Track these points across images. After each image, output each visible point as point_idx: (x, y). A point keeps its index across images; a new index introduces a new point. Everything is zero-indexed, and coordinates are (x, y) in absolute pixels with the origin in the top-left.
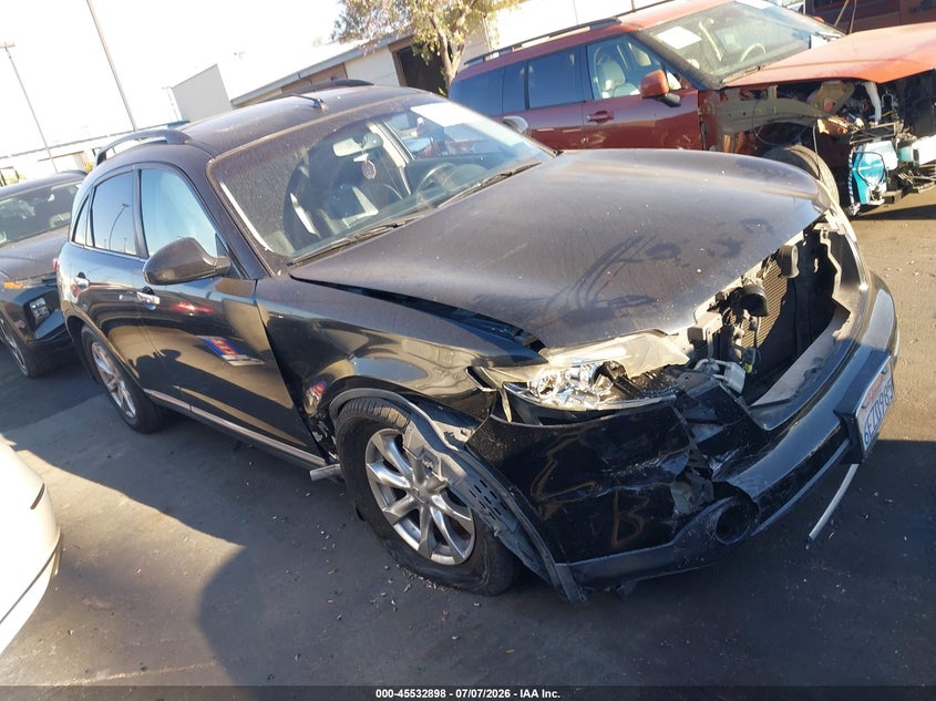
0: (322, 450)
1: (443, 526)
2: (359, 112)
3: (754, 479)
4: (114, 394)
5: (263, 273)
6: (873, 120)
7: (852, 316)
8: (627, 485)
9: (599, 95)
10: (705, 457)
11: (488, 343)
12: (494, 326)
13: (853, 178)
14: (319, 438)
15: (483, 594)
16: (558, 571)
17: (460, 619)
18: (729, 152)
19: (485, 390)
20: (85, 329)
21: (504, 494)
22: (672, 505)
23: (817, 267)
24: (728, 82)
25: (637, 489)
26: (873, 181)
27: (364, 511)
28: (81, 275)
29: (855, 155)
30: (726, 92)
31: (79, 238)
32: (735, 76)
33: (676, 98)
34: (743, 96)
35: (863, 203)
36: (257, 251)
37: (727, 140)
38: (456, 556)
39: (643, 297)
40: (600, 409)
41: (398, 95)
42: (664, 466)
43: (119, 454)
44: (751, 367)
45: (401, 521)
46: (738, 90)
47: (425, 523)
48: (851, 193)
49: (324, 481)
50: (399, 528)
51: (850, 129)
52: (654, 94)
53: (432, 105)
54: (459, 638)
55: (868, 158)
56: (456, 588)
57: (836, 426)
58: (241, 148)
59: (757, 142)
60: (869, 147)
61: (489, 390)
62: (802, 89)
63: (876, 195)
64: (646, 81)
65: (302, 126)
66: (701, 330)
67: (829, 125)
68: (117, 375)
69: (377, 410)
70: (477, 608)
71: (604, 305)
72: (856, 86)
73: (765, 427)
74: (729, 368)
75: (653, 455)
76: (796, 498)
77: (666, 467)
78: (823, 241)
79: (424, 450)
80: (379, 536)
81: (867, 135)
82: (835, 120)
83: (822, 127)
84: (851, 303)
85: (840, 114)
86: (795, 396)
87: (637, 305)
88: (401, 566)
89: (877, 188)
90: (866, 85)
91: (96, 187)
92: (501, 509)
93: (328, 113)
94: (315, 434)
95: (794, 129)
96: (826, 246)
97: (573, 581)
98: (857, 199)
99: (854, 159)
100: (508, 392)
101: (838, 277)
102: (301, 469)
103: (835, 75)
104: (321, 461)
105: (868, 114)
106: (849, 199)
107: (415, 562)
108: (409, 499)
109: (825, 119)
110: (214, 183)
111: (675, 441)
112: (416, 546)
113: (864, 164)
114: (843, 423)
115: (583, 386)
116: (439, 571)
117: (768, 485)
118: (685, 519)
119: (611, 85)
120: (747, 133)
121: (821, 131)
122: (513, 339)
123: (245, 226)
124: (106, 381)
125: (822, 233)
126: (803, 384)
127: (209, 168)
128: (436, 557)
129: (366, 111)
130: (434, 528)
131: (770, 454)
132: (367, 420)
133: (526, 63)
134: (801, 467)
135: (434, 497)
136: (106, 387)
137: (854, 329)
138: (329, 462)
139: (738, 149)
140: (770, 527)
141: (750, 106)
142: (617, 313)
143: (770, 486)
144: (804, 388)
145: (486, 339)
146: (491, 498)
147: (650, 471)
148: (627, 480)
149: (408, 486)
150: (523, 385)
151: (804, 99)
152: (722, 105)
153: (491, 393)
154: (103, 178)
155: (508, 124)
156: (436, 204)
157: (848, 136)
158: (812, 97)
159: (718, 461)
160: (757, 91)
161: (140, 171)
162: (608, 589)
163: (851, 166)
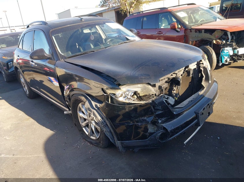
0: (68, 107)
1: (93, 129)
2: (92, 22)
3: (170, 126)
4: (24, 88)
5: (59, 59)
6: (228, 42)
7: (205, 89)
8: (137, 123)
9: (160, 27)
10: (157, 118)
11: (107, 83)
12: (110, 79)
13: (221, 56)
14: (67, 103)
15: (101, 148)
16: (118, 143)
17: (93, 153)
18: (191, 45)
19: (105, 94)
20: (18, 70)
21: (107, 121)
22: (148, 130)
23: (200, 76)
24: (193, 27)
25: (139, 124)
26: (226, 57)
27: (76, 123)
28: (18, 56)
29: (222, 50)
30: (192, 30)
31: (20, 47)
32: (195, 26)
33: (179, 30)
34: (196, 32)
35: (223, 63)
36: (58, 54)
37: (191, 42)
38: (96, 137)
39: (147, 74)
40: (132, 103)
41: (103, 20)
42: (147, 119)
43: (23, 103)
44: (177, 99)
45: (85, 127)
46: (195, 30)
47: (90, 128)
48: (220, 60)
49: (67, 115)
50: (84, 129)
51: (221, 43)
52: (173, 28)
53: (111, 23)
54: (92, 158)
55: (225, 51)
56: (95, 145)
57: (194, 115)
58: (59, 28)
59: (198, 44)
60: (226, 48)
61: (106, 95)
62: (211, 31)
63: (226, 61)
64: (172, 25)
65: (76, 24)
66: (162, 87)
67: (217, 42)
68: (25, 83)
69: (79, 97)
70: (98, 151)
71: (137, 75)
72: (225, 32)
73: (174, 113)
74: (169, 98)
75: (144, 116)
76: (180, 132)
77: (147, 120)
78: (201, 69)
79: (89, 108)
80: (79, 130)
81: (226, 45)
82: (218, 40)
83: (214, 42)
84: (206, 85)
85: (219, 39)
86: (185, 107)
87: (145, 76)
88: (83, 139)
89: (227, 59)
90: (227, 32)
91: (25, 34)
92: (106, 126)
93: (84, 22)
94: (66, 102)
95: (208, 41)
96: (202, 70)
97: (121, 146)
98: (221, 62)
99: (222, 51)
100: (111, 96)
101: (204, 78)
102: (62, 111)
103: (219, 29)
104: (68, 110)
105: (227, 40)
106: (219, 61)
107: (86, 138)
108: (87, 121)
109: (215, 40)
110: (51, 36)
111: (150, 113)
112: (87, 133)
113: (224, 53)
114: (196, 115)
115: (129, 97)
116: (92, 141)
117: (173, 128)
118: (151, 134)
119: (164, 25)
120: (196, 41)
121: (214, 43)
122: (113, 82)
123: (56, 47)
124: (22, 84)
125: (201, 67)
126: (188, 104)
127: (50, 32)
128: (92, 137)
129: (93, 22)
130: (92, 129)
131: (175, 120)
132: (77, 99)
133: (143, 17)
134: (183, 125)
135: (92, 121)
136: (23, 86)
137: (205, 92)
138: (69, 110)
139: (194, 44)
140: (173, 139)
141: (197, 34)
142: (139, 78)
143: (174, 128)
144: (188, 105)
145: (107, 81)
146: (104, 122)
147: (143, 120)
148: (137, 122)
149: (87, 118)
150: (114, 94)
151: (211, 34)
152: (190, 33)
153: (107, 95)
154: (27, 32)
155: (131, 31)
156: (106, 48)
157: (221, 45)
158: (213, 34)
159: (161, 120)
160: (199, 31)
161: (35, 31)
162: (131, 150)
163: (221, 53)
